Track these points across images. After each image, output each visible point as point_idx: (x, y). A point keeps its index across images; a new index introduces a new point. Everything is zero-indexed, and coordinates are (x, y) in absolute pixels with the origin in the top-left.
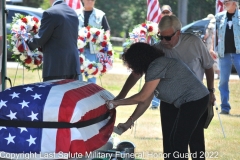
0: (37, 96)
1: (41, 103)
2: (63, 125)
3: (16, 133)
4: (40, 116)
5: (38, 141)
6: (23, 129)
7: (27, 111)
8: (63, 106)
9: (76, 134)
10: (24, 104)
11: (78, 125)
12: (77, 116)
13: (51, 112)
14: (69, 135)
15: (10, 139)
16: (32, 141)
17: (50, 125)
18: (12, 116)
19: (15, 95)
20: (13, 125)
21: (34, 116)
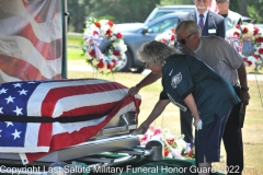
0: (23, 92)
1: (26, 98)
2: (46, 120)
3: (3, 127)
4: (25, 111)
6: (9, 123)
7: (12, 106)
8: (45, 102)
10: (10, 99)
12: (58, 111)
13: (34, 107)
14: (51, 129)
17: (34, 119)
19: (3, 91)
21: (18, 111)
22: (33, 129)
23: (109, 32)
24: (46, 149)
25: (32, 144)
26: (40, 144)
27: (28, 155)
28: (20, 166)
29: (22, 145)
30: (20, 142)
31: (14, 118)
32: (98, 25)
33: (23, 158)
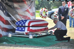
1: (25, 23)
3: (21, 28)
4: (25, 25)
5: (25, 30)
7: (23, 24)
9: (31, 28)
12: (31, 25)
13: (27, 24)
15: (20, 29)
16: (24, 29)
17: (27, 27)
18: (20, 25)
19: (21, 21)
20: (21, 27)
22: (26, 28)
23: (45, 10)
25: (26, 31)
26: (28, 31)
27: (26, 33)
28: (24, 35)
30: (24, 31)
31: (23, 26)
32: (42, 9)
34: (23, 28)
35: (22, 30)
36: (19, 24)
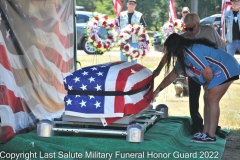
0: (100, 74)
1: (103, 78)
2: (119, 93)
3: (87, 100)
4: (103, 87)
6: (91, 97)
7: (94, 84)
8: (118, 80)
9: (128, 100)
10: (92, 79)
11: (129, 93)
12: (128, 87)
13: (110, 84)
14: (123, 100)
15: (83, 104)
16: (98, 105)
17: (110, 93)
18: (84, 88)
19: (85, 73)
21: (98, 88)
22: (110, 101)
24: (121, 115)
25: (110, 111)
26: (116, 111)
27: (107, 119)
28: (102, 127)
29: (102, 112)
30: (101, 110)
31: (95, 93)
33: (104, 122)
34: (94, 101)
35: (89, 109)
36: (79, 84)
